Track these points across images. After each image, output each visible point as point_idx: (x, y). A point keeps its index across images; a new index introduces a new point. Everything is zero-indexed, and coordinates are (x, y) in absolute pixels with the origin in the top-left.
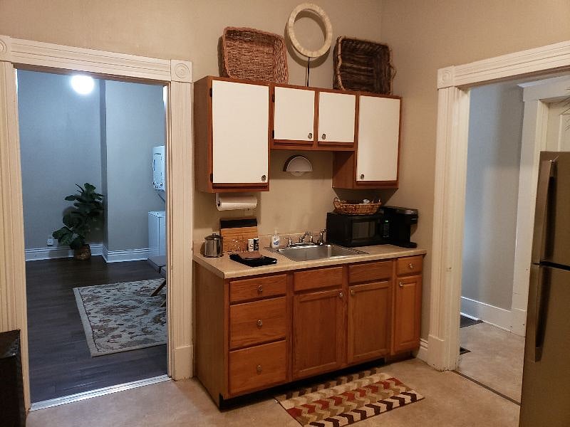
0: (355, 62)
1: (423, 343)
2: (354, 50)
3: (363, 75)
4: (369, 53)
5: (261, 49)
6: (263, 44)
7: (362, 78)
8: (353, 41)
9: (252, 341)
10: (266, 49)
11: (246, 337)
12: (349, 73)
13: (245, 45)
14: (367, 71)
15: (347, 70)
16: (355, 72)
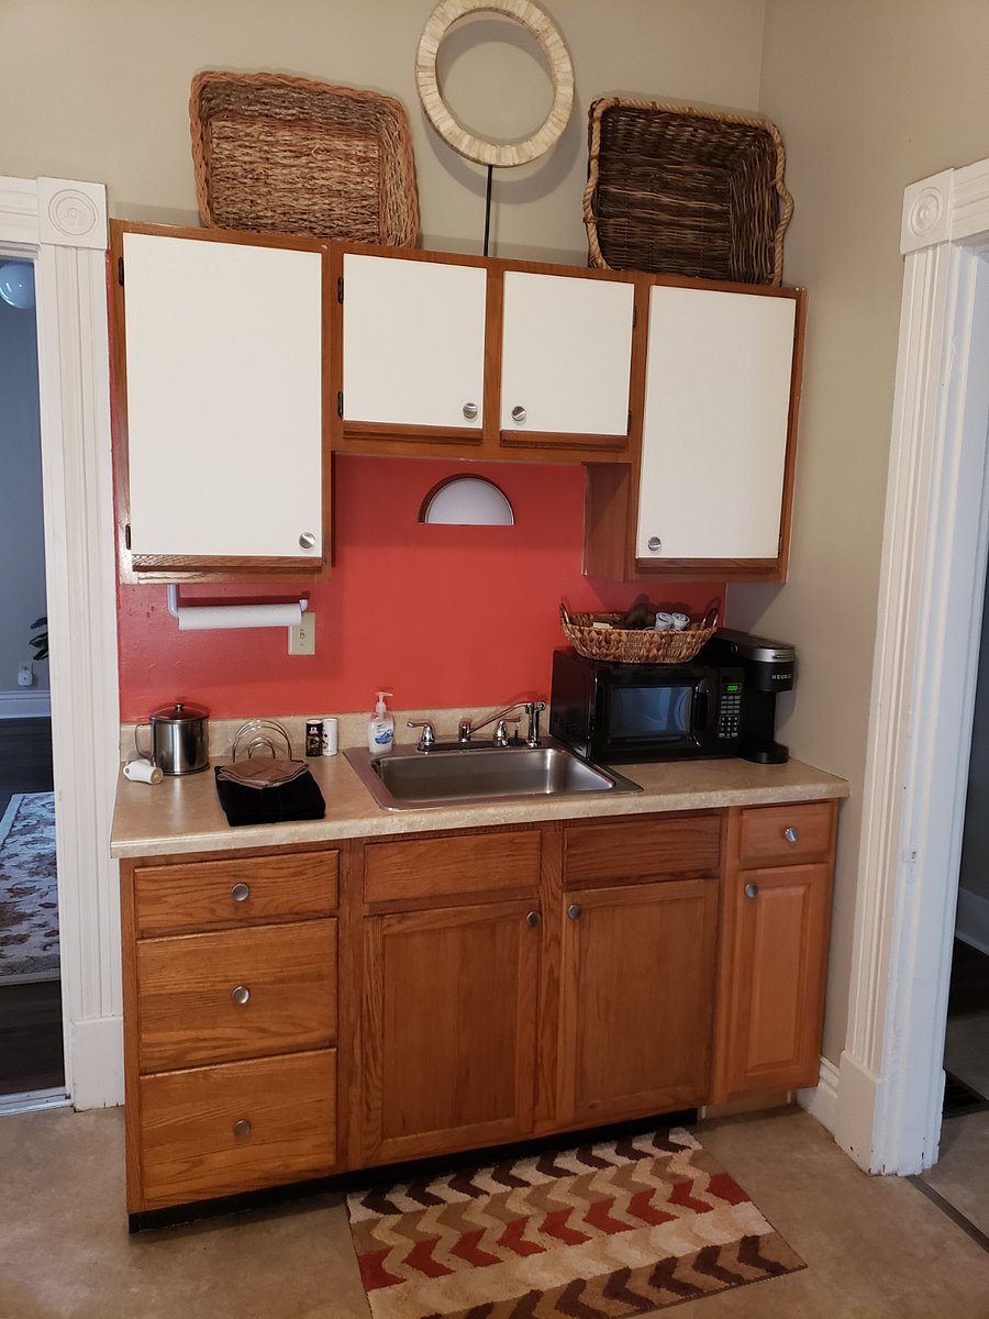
0: (665, 187)
1: (827, 1071)
2: (658, 148)
3: (693, 228)
4: (712, 155)
5: (339, 144)
6: (343, 129)
7: (690, 236)
8: (649, 113)
9: (214, 1048)
10: (358, 147)
11: (193, 1034)
12: (640, 220)
13: (284, 135)
14: (709, 214)
15: (638, 213)
16: (664, 217)
